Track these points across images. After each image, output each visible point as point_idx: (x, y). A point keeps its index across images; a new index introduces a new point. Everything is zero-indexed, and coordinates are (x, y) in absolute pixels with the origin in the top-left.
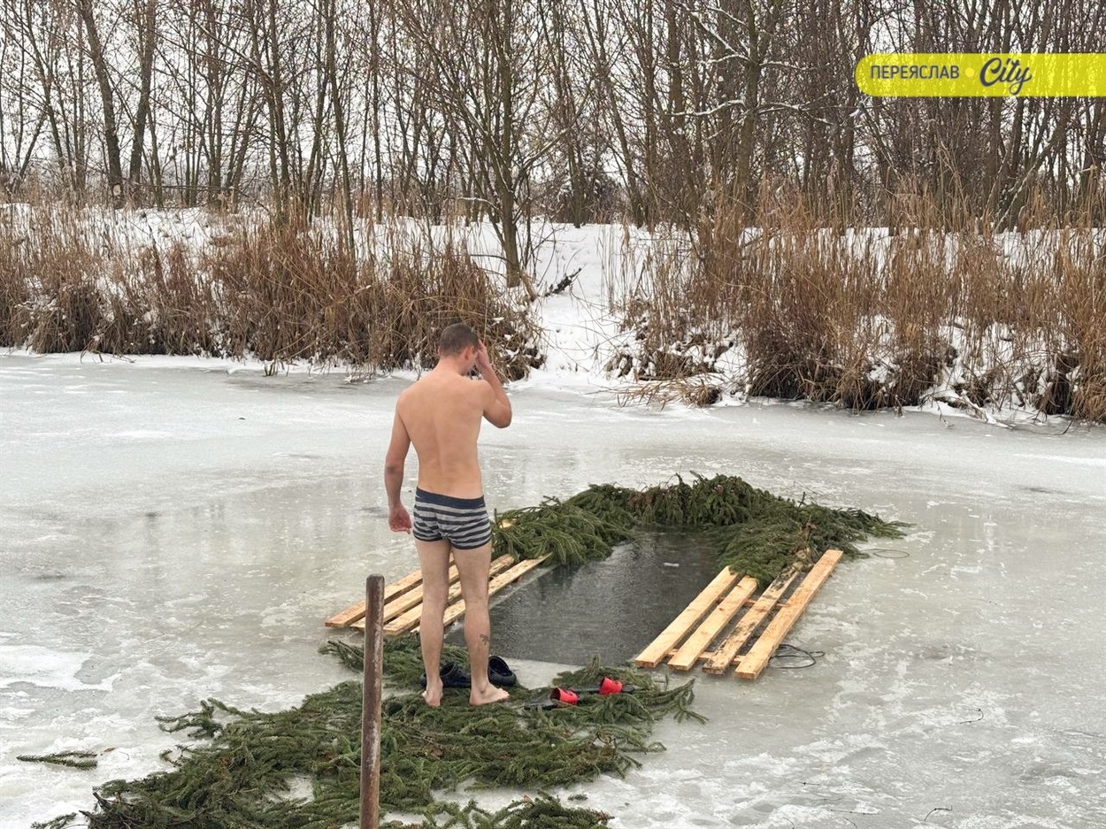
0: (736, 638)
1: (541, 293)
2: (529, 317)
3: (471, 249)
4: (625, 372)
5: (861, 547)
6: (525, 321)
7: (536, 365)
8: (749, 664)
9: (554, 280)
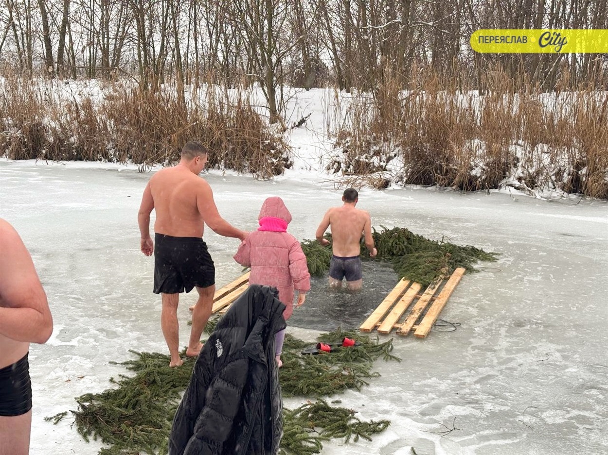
0: (413, 316)
1: (290, 127)
2: (283, 140)
3: (251, 104)
4: (337, 170)
5: (475, 266)
6: (282, 143)
7: (288, 167)
8: (421, 330)
9: (297, 120)
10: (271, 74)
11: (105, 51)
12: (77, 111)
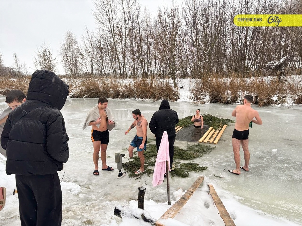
0: (213, 138)
1: (179, 89)
2: (178, 92)
3: (169, 83)
4: (192, 99)
5: (229, 124)
6: (177, 93)
7: (179, 99)
8: (216, 142)
9: (181, 87)
10: (175, 75)
11: (134, 72)
12: (127, 87)
